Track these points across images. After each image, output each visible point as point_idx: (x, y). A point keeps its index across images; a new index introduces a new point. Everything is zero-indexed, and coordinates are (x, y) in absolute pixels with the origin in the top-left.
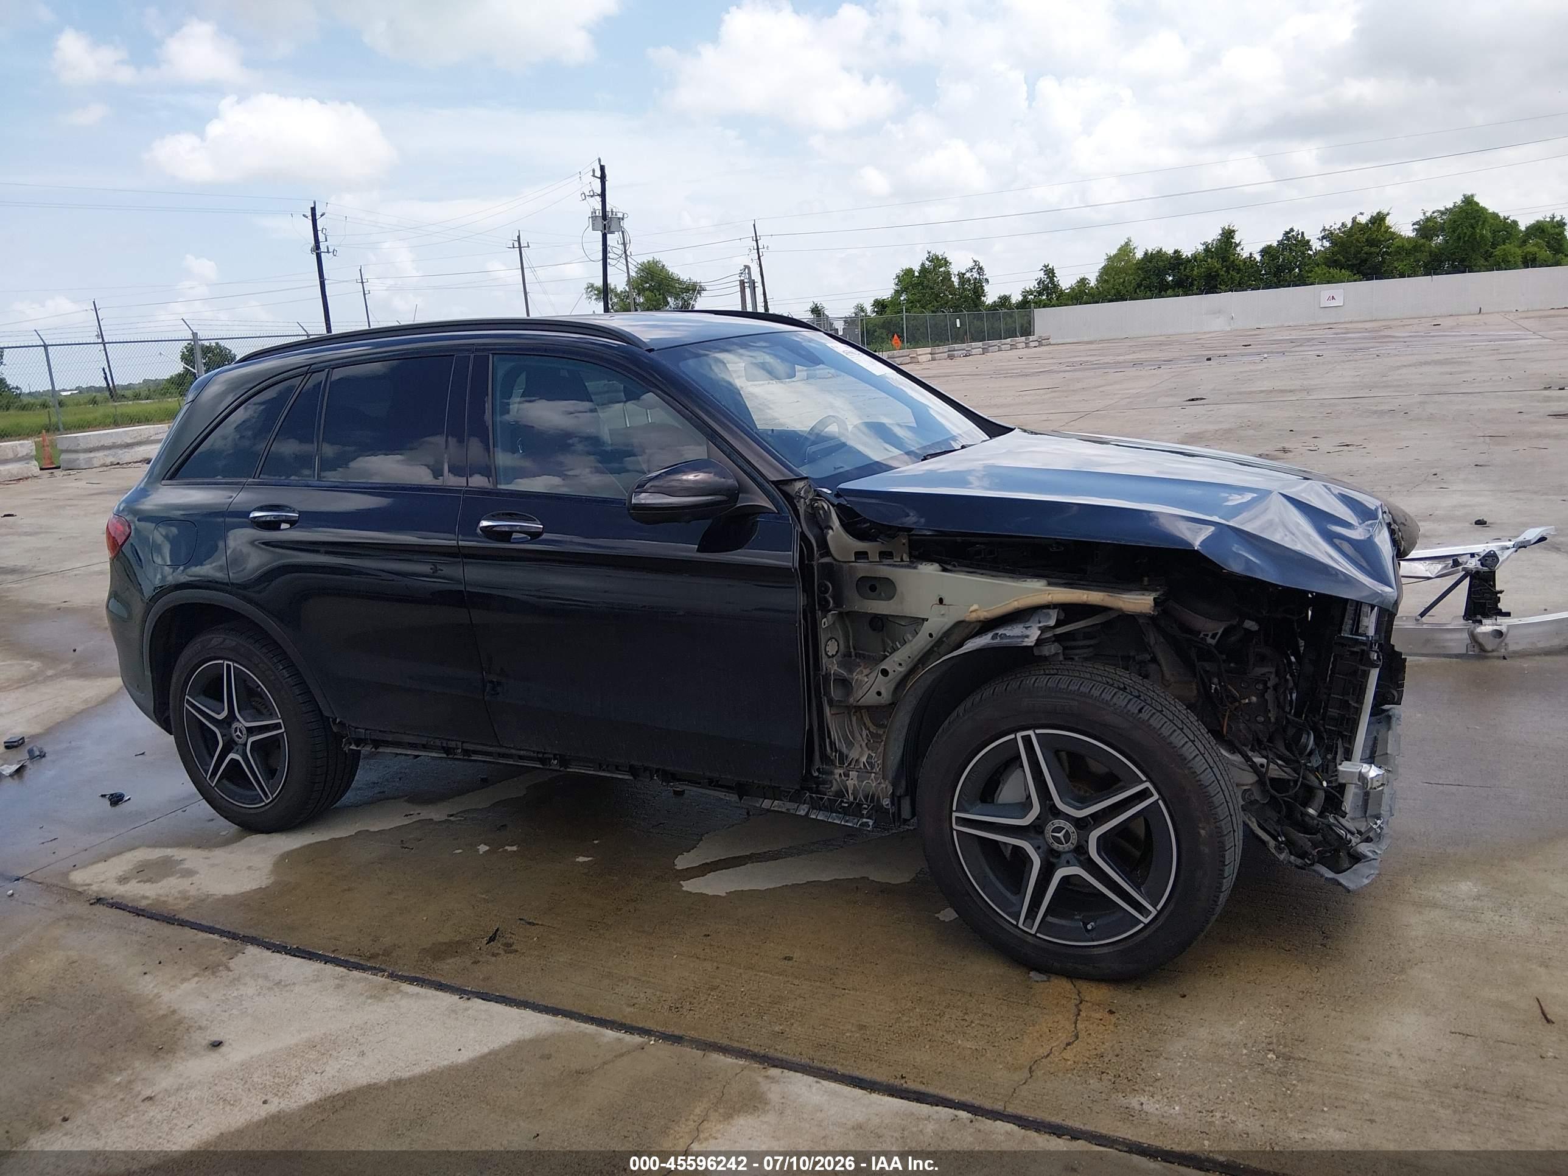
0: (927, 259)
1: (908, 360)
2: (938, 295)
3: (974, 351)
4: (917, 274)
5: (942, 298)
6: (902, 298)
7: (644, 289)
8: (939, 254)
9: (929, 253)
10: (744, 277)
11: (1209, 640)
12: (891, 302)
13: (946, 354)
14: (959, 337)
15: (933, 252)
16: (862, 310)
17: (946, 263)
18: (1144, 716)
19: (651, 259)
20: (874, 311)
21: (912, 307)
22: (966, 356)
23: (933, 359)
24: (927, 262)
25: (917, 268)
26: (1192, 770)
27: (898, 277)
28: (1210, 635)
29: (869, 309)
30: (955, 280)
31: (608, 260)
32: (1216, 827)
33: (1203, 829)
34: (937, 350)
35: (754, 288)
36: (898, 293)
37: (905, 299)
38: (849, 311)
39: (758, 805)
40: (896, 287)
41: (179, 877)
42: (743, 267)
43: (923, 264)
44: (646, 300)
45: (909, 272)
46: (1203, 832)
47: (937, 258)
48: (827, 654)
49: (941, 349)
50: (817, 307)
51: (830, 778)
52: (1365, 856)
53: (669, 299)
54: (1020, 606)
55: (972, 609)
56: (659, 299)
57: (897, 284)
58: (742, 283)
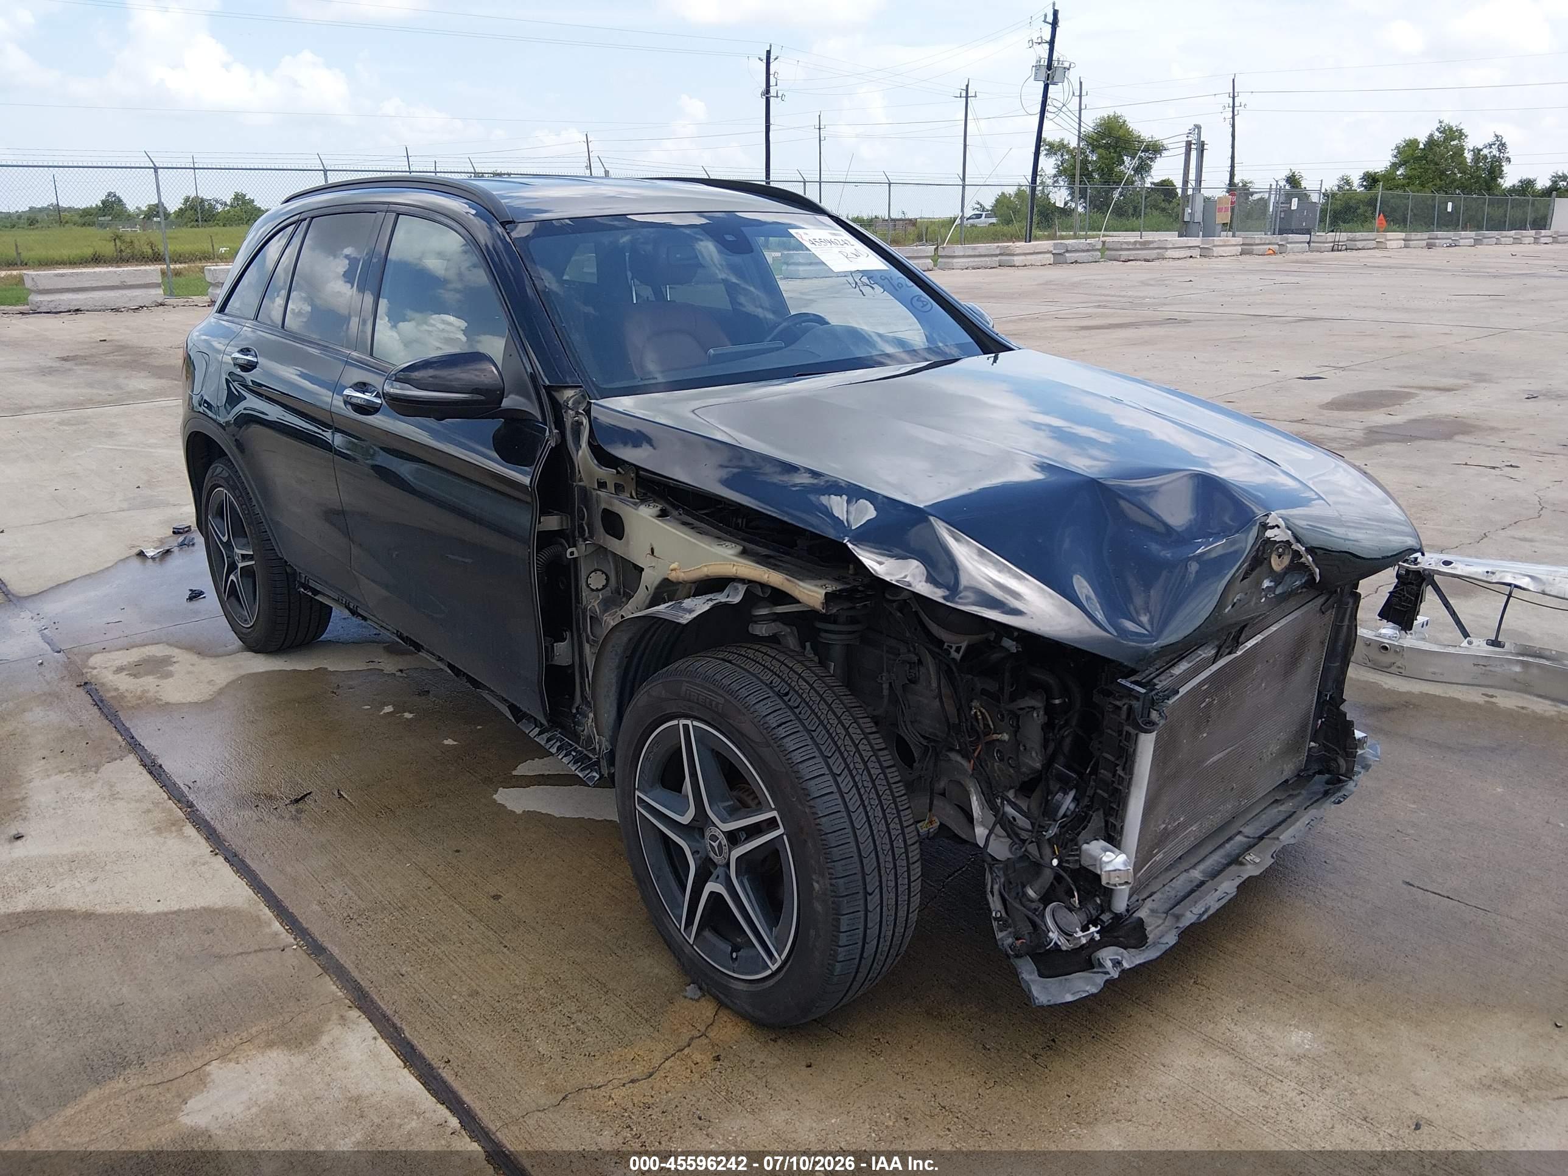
0: (1438, 129)
1: (1373, 244)
2: (1443, 173)
3: (1462, 242)
4: (1421, 146)
5: (1448, 176)
6: (1398, 173)
7: (1099, 147)
8: (1454, 124)
9: (1440, 122)
10: (1193, 138)
11: (954, 654)
12: (1384, 176)
13: (1425, 242)
14: (1451, 222)
15: (1446, 122)
16: (1348, 183)
17: (1460, 135)
18: (781, 732)
19: (1112, 114)
20: (1362, 185)
21: (1408, 183)
22: (1451, 246)
23: (1406, 247)
24: (1437, 134)
25: (1422, 139)
26: (814, 810)
27: (1398, 148)
28: (954, 648)
29: (1356, 182)
30: (1468, 156)
31: (1047, 114)
32: (831, 885)
33: (818, 882)
34: (1413, 236)
35: (1202, 151)
36: (1395, 166)
37: (1402, 174)
38: (1331, 184)
39: (527, 732)
40: (1395, 160)
41: (158, 678)
42: (1192, 127)
43: (1431, 135)
44: (1099, 158)
45: (1412, 144)
46: (816, 885)
47: (1451, 129)
48: (588, 586)
49: (1419, 235)
50: (1293, 175)
51: (584, 720)
52: (1101, 965)
53: (1125, 158)
54: (709, 573)
55: (673, 566)
56: (1113, 158)
57: (1395, 156)
58: (1189, 144)
